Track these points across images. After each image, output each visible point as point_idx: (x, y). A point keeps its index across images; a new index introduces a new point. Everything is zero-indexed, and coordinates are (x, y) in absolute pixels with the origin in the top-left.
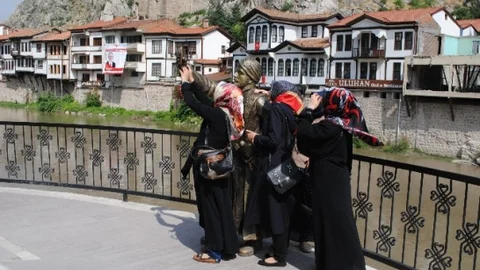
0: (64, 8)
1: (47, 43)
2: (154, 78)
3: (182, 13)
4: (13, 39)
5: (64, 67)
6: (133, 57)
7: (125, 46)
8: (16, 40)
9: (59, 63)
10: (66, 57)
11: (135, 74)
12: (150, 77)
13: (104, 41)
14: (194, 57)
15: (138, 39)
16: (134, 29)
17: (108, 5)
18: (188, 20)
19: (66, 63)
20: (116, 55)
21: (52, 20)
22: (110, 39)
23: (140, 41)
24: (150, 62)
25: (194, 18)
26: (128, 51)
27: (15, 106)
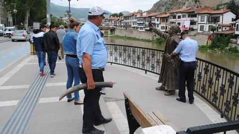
0: (170, 4)
1: (161, 18)
2: (201, 32)
3: (218, 4)
4: (149, 17)
5: (166, 27)
6: (192, 23)
7: (190, 19)
8: (150, 17)
9: (165, 25)
10: (167, 23)
11: (193, 30)
12: (199, 31)
13: (181, 17)
14: (219, 23)
15: (195, 16)
16: (194, 12)
17: (187, 3)
18: (220, 7)
19: (167, 25)
20: (186, 22)
21: (165, 9)
22: (184, 16)
23: (196, 17)
24: (199, 25)
25: (223, 6)
26: (191, 20)
27: (149, 41)
